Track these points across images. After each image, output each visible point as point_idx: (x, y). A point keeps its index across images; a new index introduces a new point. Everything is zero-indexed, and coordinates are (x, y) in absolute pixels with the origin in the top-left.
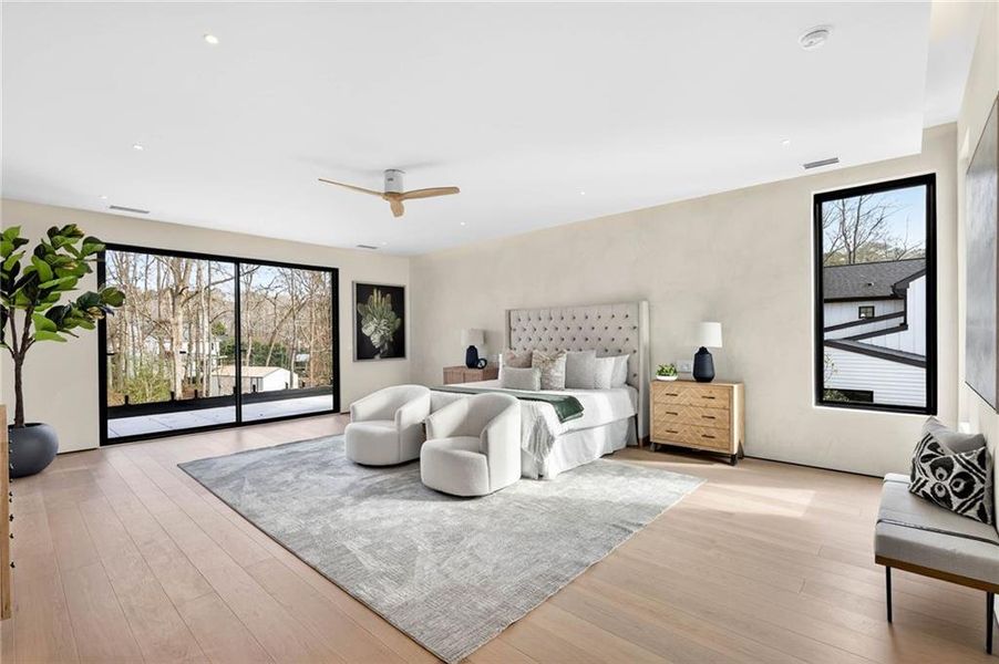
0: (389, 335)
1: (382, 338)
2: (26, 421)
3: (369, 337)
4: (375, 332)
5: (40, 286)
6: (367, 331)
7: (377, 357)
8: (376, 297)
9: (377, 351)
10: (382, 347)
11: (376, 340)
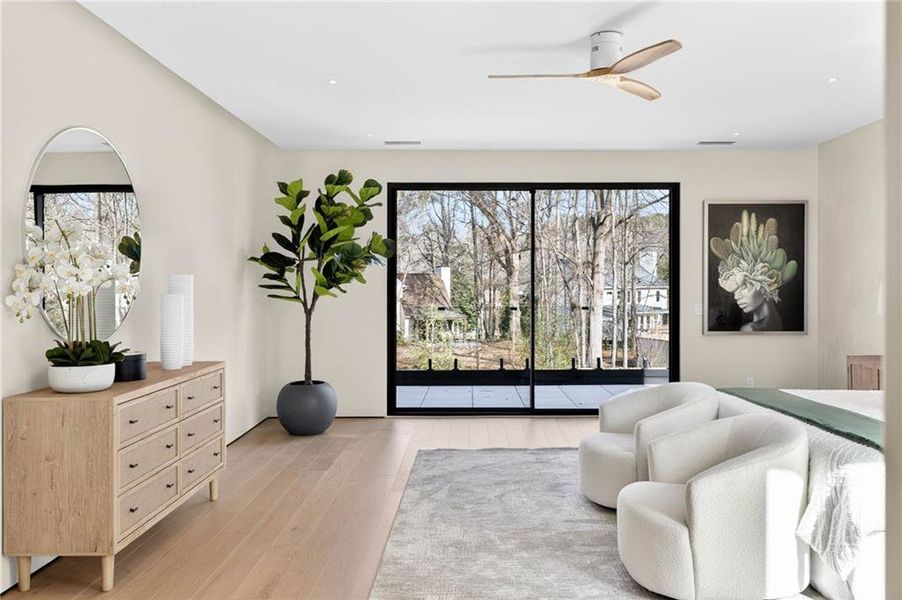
0: (772, 291)
1: (758, 295)
2: (313, 379)
3: (733, 294)
4: (744, 284)
5: (322, 238)
6: (727, 284)
7: (748, 328)
8: (746, 224)
9: (748, 318)
10: (758, 310)
11: (745, 299)
